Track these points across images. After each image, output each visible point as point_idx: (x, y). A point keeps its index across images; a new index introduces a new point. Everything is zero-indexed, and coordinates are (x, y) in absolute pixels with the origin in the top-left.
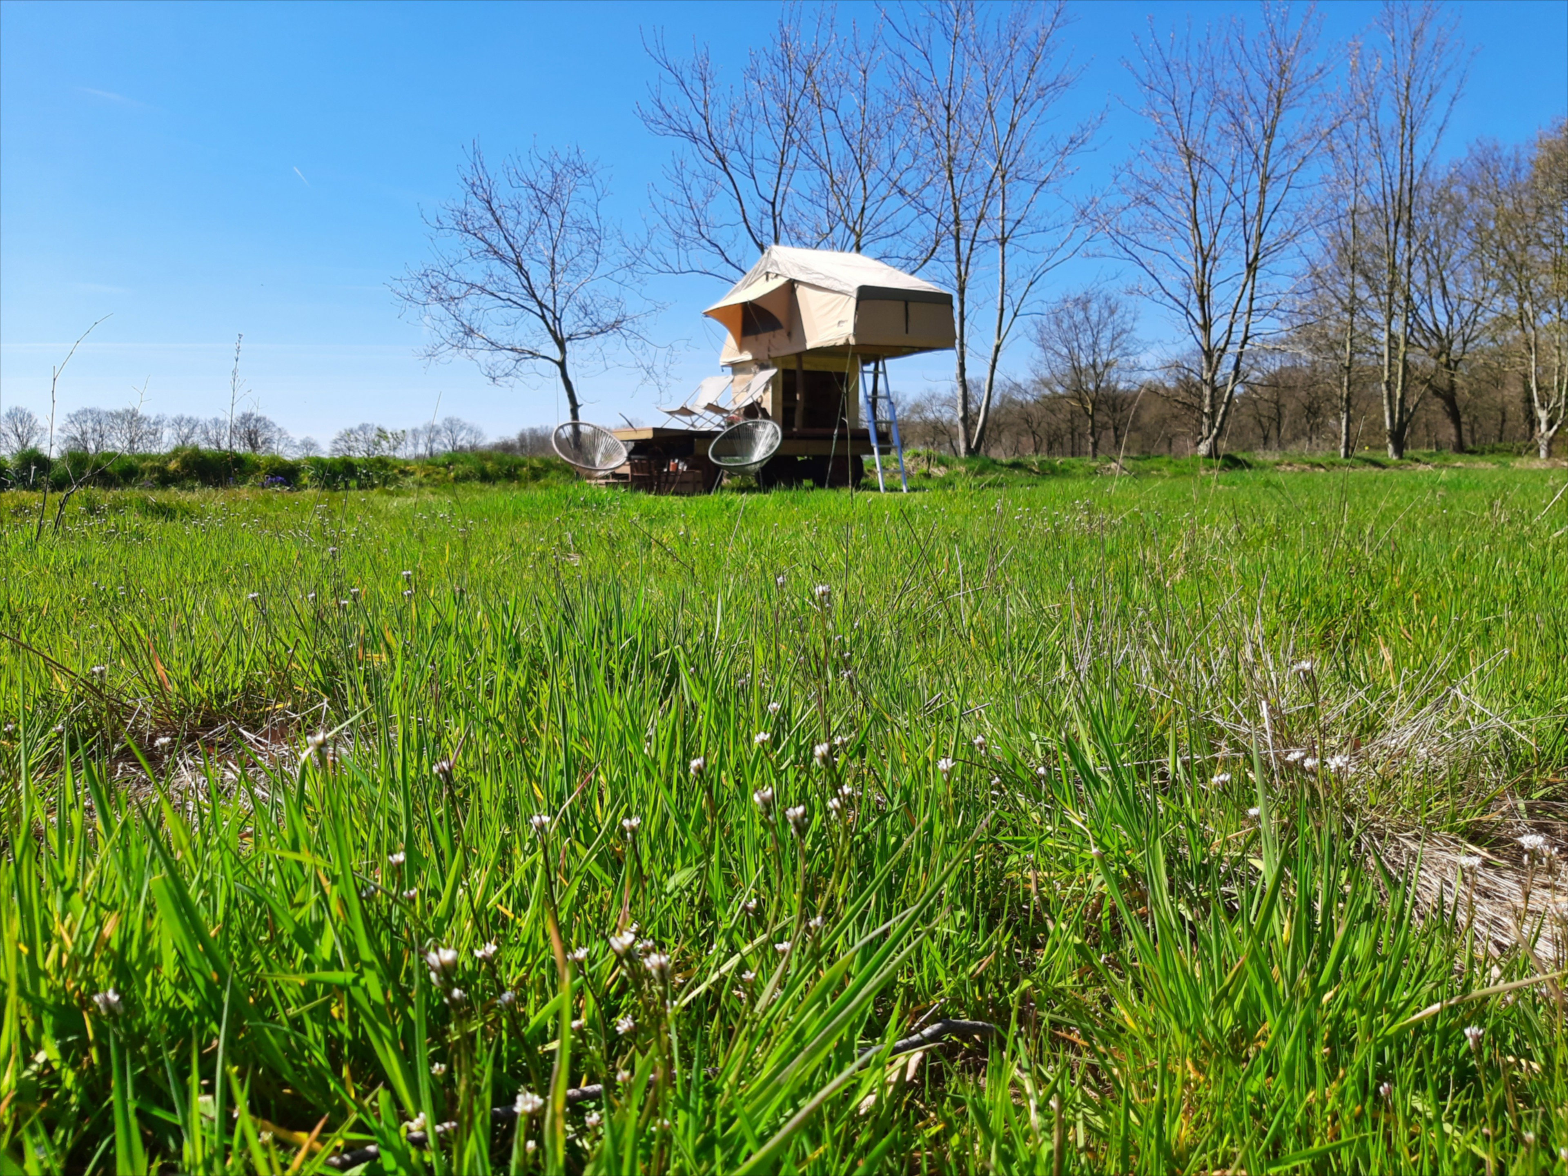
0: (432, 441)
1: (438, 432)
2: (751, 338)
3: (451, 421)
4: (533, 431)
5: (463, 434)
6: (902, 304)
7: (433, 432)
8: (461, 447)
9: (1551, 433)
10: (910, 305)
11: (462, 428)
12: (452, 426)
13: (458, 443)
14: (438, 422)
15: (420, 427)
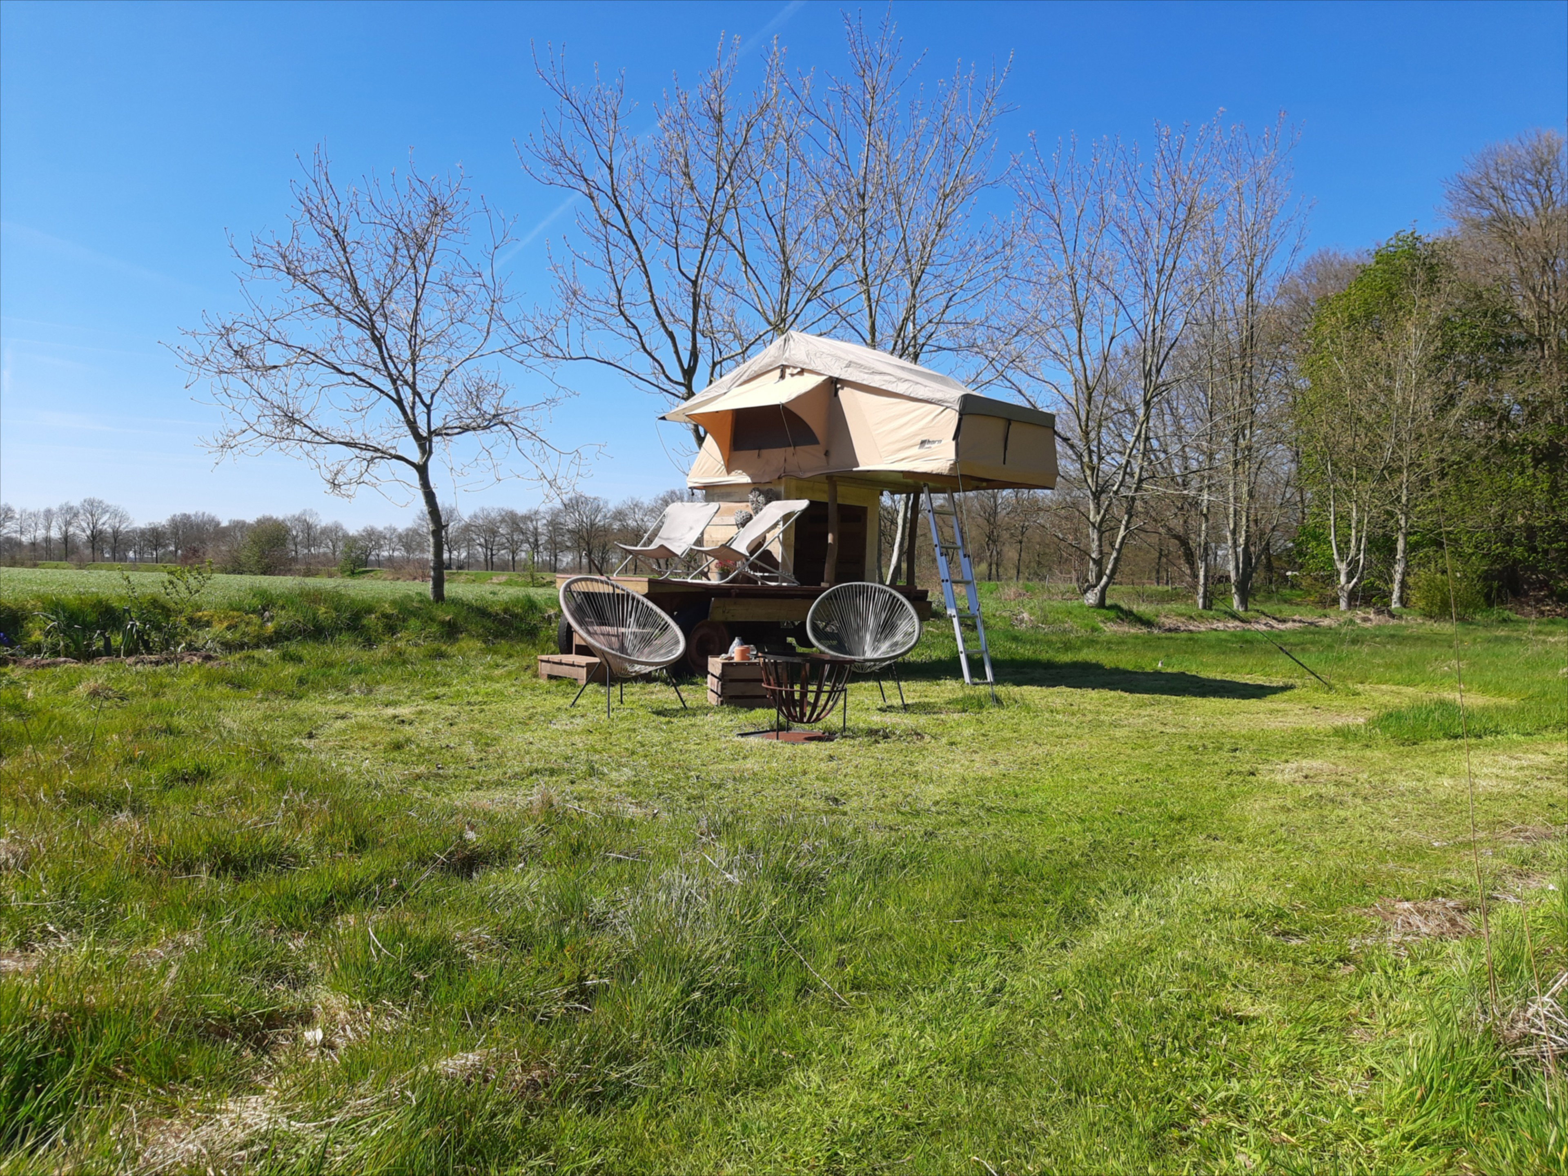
0: (68, 523)
1: (76, 515)
2: (750, 455)
3: (91, 503)
4: (186, 517)
5: (105, 518)
6: (1000, 425)
7: (71, 514)
8: (101, 532)
9: (1351, 585)
10: (1014, 427)
11: (105, 511)
12: (93, 507)
13: (99, 527)
14: (76, 503)
15: (55, 508)
